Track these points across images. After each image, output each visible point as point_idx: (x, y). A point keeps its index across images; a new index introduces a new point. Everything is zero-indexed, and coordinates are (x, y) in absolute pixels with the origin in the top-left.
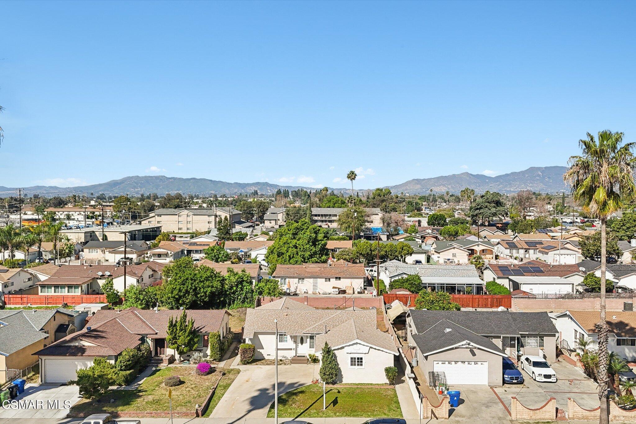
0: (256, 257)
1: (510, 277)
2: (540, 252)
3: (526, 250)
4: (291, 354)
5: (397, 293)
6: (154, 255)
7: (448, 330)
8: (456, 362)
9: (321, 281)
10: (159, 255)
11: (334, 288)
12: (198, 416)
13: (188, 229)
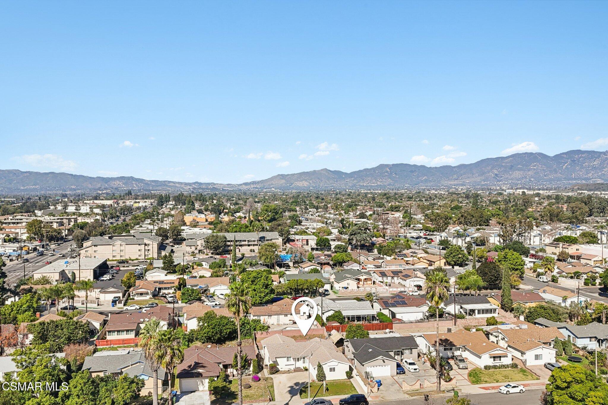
0: (214, 292)
1: (389, 308)
2: (401, 278)
3: (393, 277)
4: (292, 368)
5: (333, 325)
7: (370, 350)
8: (376, 366)
9: (282, 317)
10: (141, 294)
11: (290, 320)
12: (270, 401)
13: (121, 256)
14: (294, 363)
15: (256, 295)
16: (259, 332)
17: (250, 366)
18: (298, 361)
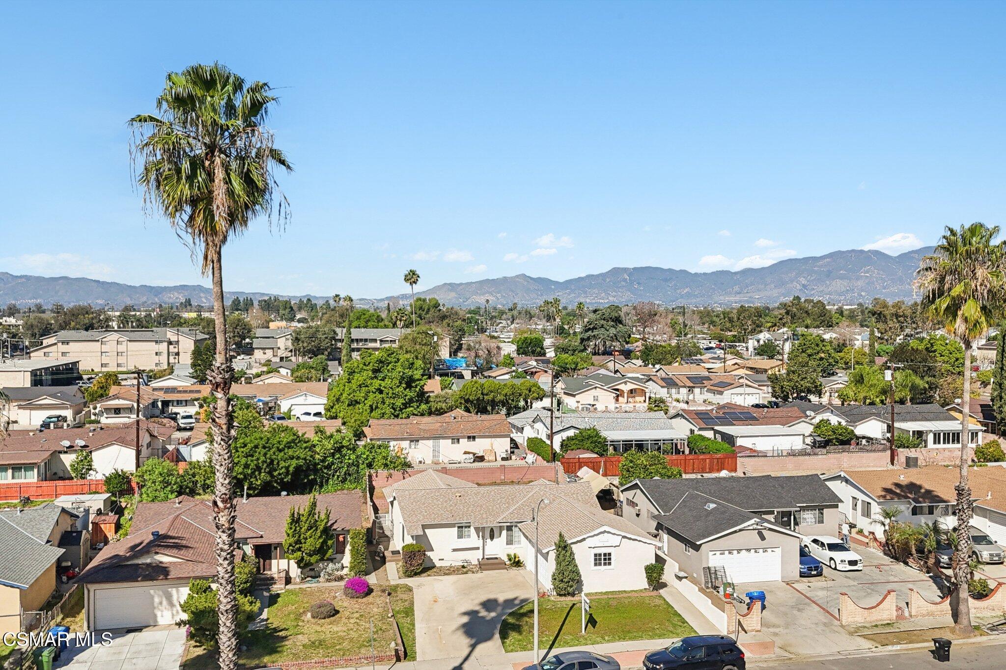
0: (290, 410)
1: (716, 428)
2: (709, 391)
3: (691, 389)
4: (474, 557)
5: (581, 456)
6: (108, 410)
7: (712, 506)
8: (739, 551)
9: (445, 444)
10: (117, 411)
11: (465, 453)
12: (399, 659)
13: (118, 365)
14: (479, 543)
15: (383, 403)
16: (383, 473)
17: (343, 552)
18: (492, 537)
